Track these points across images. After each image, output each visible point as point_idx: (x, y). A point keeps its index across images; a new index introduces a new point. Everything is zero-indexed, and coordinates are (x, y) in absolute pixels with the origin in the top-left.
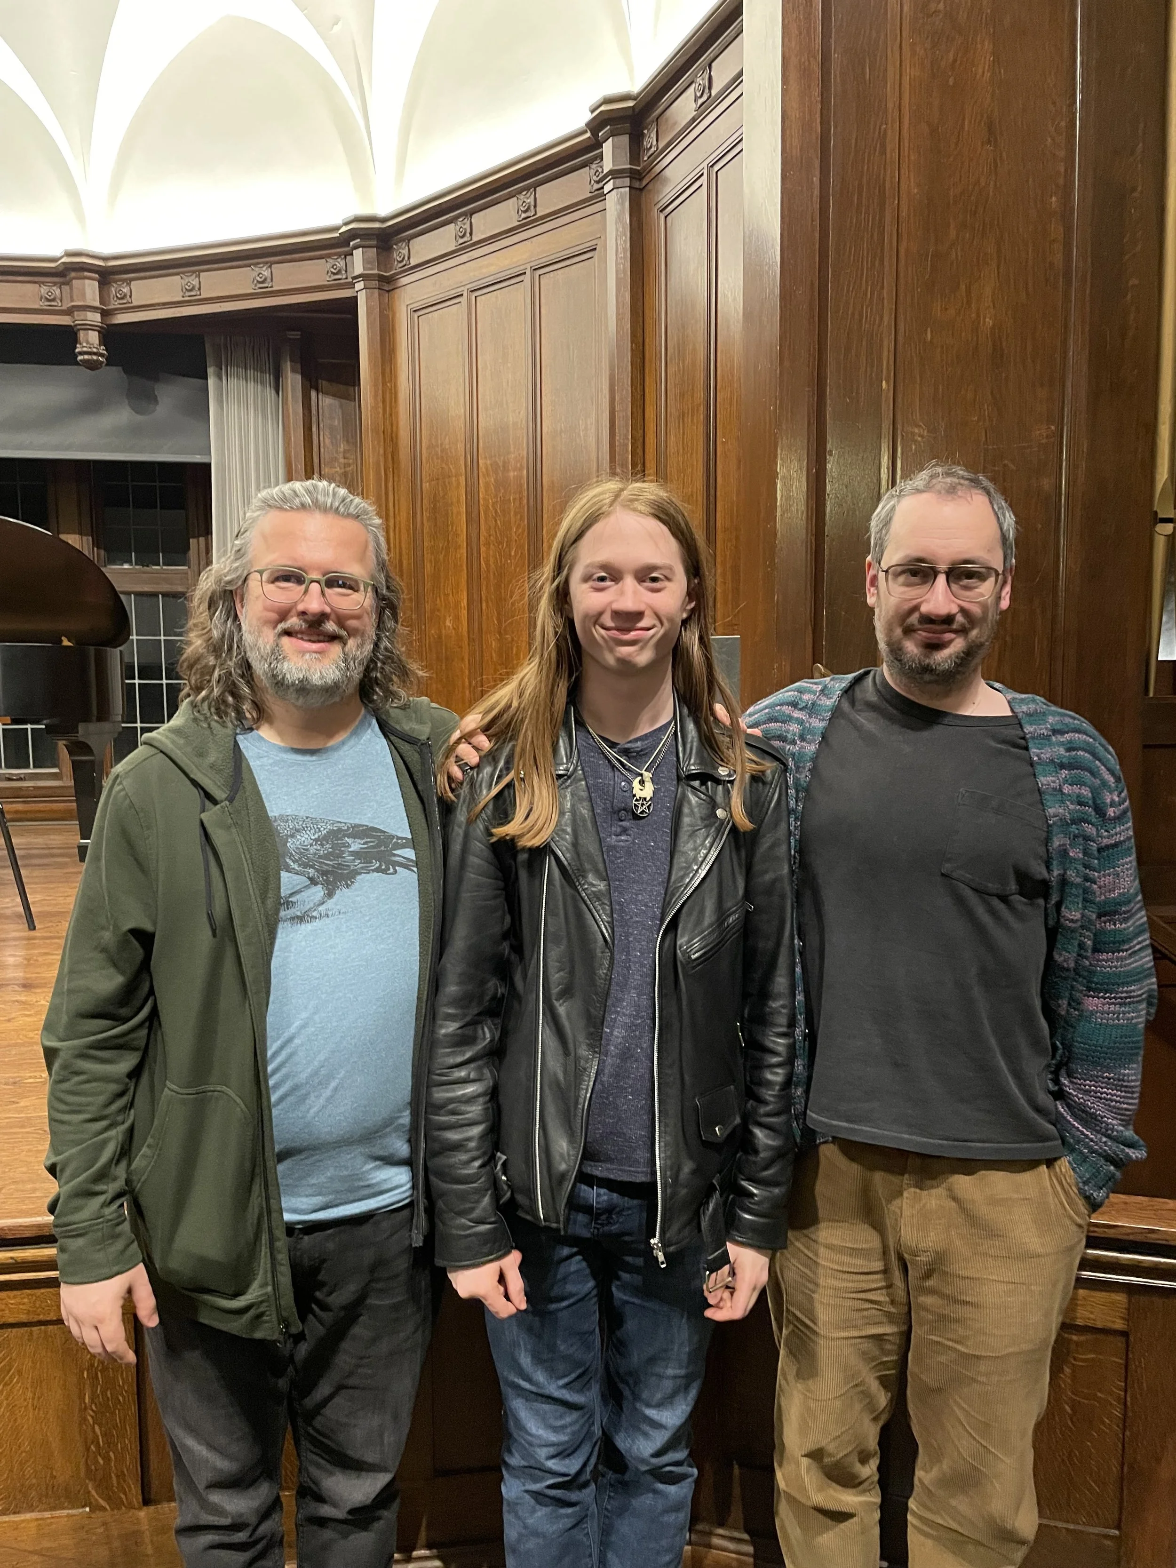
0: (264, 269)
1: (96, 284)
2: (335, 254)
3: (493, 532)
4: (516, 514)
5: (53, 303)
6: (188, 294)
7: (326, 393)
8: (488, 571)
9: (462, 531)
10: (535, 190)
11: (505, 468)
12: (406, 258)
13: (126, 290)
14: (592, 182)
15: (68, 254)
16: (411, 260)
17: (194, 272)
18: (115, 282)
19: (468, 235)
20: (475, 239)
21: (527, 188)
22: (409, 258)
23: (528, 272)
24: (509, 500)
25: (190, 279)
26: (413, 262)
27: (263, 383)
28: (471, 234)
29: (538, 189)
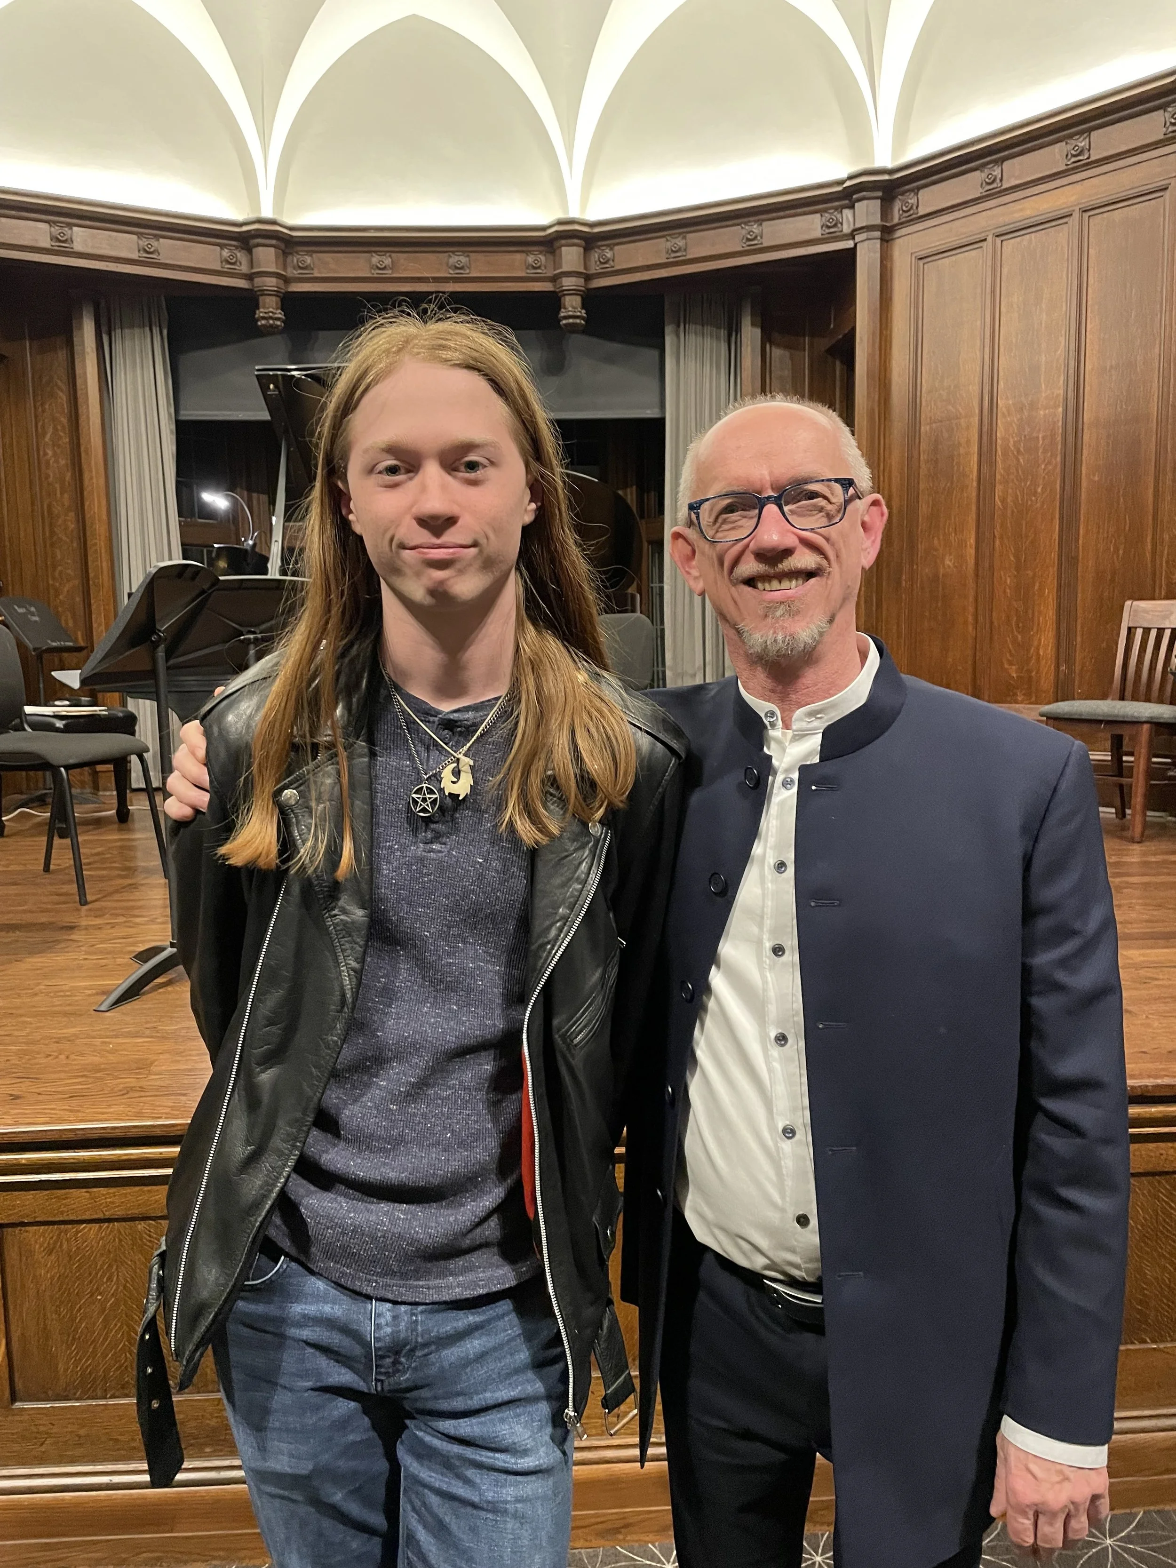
0: (755, 226)
1: (582, 250)
2: (831, 208)
3: (1013, 470)
4: (1045, 451)
5: (539, 271)
6: (673, 255)
7: (778, 345)
8: (1005, 508)
9: (971, 472)
10: (1089, 135)
11: (1033, 406)
12: (915, 207)
13: (609, 254)
14: (1168, 124)
15: (560, 223)
16: (919, 209)
17: (680, 234)
18: (599, 247)
19: (998, 181)
20: (1004, 186)
21: (1081, 133)
22: (917, 207)
23: (1076, 215)
24: (1038, 438)
25: (676, 241)
26: (922, 211)
27: (718, 338)
28: (1001, 180)
29: (1092, 134)
